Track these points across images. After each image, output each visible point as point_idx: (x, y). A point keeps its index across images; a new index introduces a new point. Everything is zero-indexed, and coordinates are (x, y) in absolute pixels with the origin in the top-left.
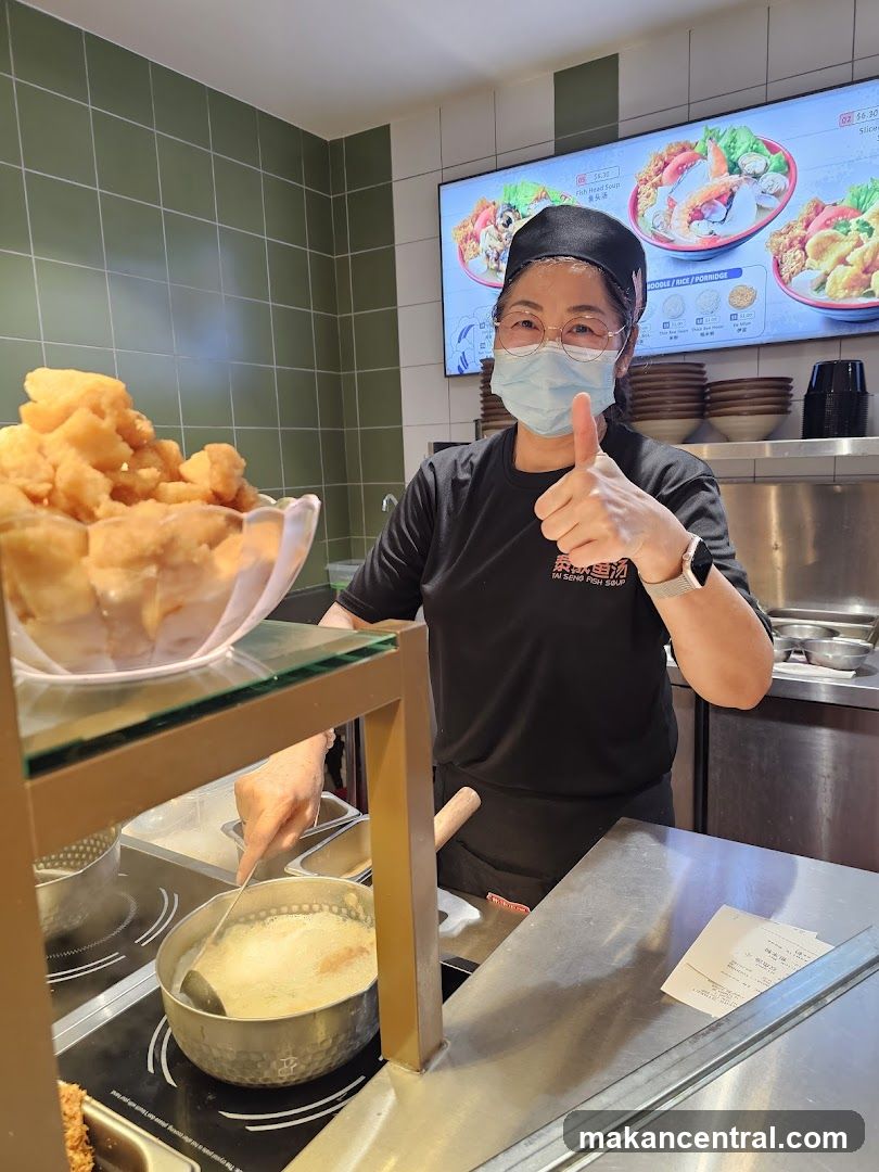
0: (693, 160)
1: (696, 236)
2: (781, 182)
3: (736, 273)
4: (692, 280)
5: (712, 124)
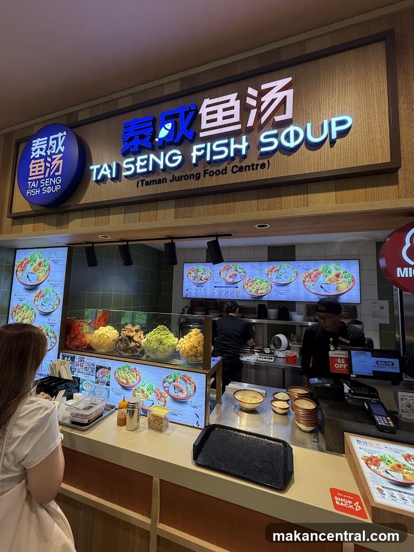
0: (230, 268)
1: (230, 280)
2: (244, 274)
3: (237, 287)
4: (230, 287)
5: (233, 263)
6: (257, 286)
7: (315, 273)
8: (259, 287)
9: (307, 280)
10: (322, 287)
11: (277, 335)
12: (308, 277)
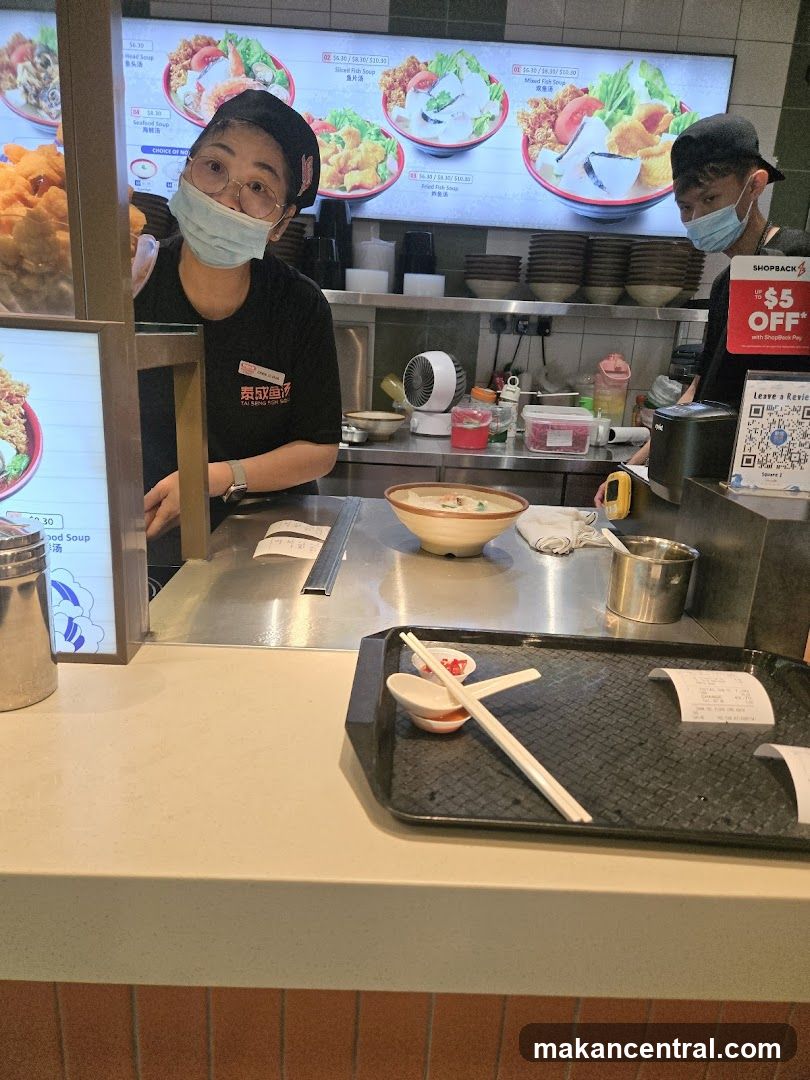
0: (216, 55)
6: (343, 153)
7: (572, 105)
8: (348, 158)
9: (540, 134)
10: (589, 169)
11: (422, 355)
12: (546, 124)
